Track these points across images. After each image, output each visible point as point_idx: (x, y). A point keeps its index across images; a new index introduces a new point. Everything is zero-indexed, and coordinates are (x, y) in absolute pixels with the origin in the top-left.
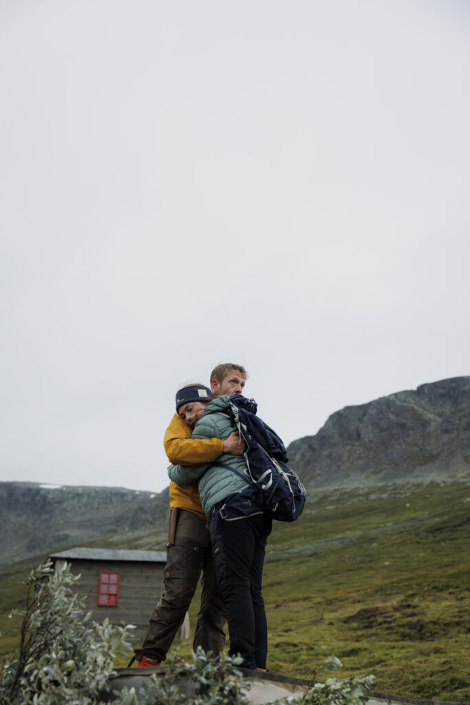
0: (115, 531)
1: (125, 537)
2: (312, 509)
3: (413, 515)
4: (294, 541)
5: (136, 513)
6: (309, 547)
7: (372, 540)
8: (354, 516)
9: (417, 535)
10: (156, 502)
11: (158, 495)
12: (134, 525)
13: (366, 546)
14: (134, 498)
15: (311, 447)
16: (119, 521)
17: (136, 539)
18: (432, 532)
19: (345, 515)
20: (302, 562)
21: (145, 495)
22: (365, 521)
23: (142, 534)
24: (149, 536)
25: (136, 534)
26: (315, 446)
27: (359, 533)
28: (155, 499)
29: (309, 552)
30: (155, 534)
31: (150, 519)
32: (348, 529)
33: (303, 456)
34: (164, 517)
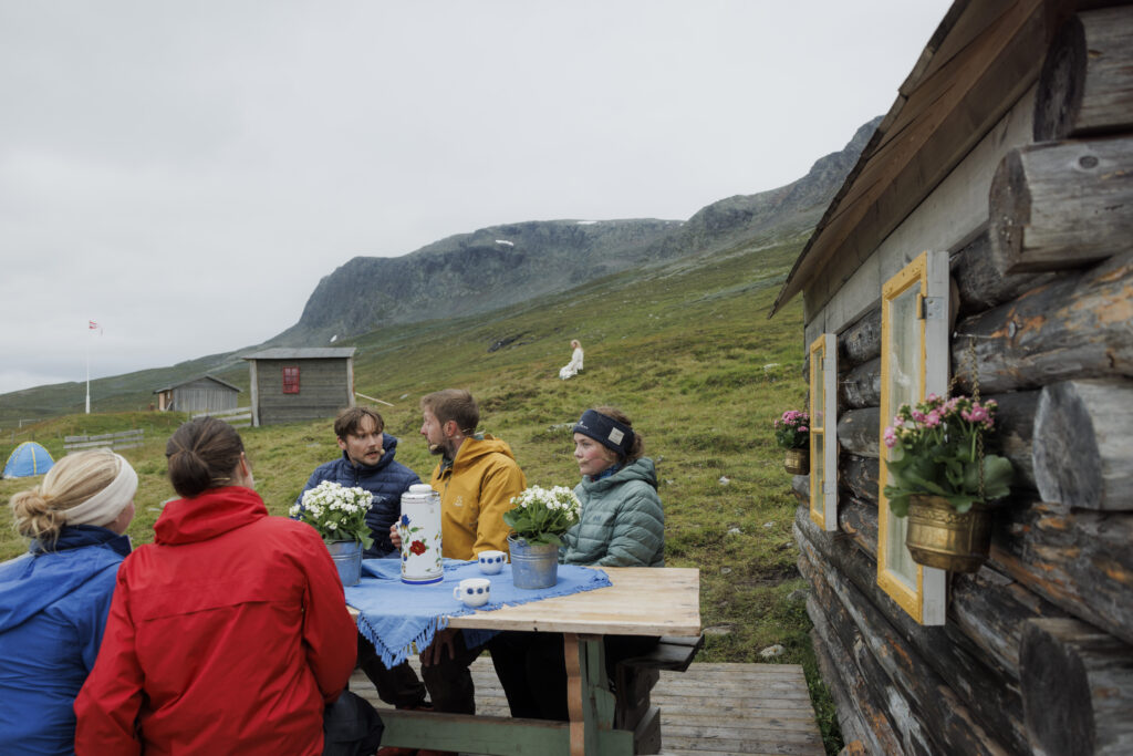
0: (646, 260)
1: (655, 265)
5: (665, 243)
10: (683, 231)
11: (686, 223)
12: (664, 253)
14: (664, 228)
15: (837, 165)
16: (650, 250)
17: (664, 267)
21: (675, 223)
23: (670, 261)
24: (676, 263)
25: (666, 262)
26: (842, 163)
28: (683, 227)
30: (683, 261)
31: (679, 247)
33: (829, 173)
34: (692, 245)
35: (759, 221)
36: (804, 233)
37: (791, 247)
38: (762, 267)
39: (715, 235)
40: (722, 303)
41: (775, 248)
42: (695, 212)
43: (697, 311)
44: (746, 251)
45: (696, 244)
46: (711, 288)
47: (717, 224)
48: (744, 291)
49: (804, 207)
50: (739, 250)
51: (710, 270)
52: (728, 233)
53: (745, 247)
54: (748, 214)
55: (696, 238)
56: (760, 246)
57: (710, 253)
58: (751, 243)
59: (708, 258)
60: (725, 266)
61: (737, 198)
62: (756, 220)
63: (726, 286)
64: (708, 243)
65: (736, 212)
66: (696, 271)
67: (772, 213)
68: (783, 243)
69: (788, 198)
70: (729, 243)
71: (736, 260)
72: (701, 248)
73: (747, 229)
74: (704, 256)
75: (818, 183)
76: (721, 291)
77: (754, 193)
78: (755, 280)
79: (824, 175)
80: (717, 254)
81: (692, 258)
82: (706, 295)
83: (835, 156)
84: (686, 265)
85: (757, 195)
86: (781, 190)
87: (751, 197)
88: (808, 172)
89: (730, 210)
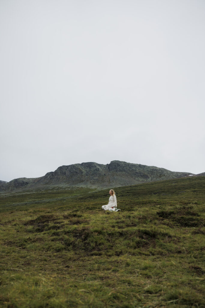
2: (50, 191)
3: (76, 195)
4: (44, 198)
6: (48, 200)
7: (64, 200)
8: (61, 193)
9: (76, 199)
11: (8, 183)
13: (62, 201)
15: (52, 175)
18: (80, 199)
19: (58, 193)
20: (45, 204)
21: (4, 182)
22: (63, 195)
23: (2, 193)
24: (3, 193)
26: (54, 175)
27: (61, 198)
28: (7, 184)
29: (47, 202)
30: (5, 193)
31: (5, 189)
32: (59, 197)
33: (50, 177)
35: (30, 186)
36: (42, 191)
37: (39, 194)
38: (30, 198)
39: (16, 187)
40: (19, 207)
41: (34, 193)
42: (11, 180)
43: (11, 208)
44: (25, 193)
45: (10, 189)
46: (15, 202)
47: (18, 184)
48: (26, 204)
49: (43, 184)
50: (24, 192)
51: (14, 197)
52: (21, 187)
53: (25, 192)
54: (27, 183)
55: (11, 187)
56: (30, 192)
57: (14, 192)
58: (27, 191)
59: (14, 193)
60: (19, 196)
61: (24, 178)
62: (29, 185)
63: (19, 202)
64: (14, 189)
65: (24, 182)
66: (10, 197)
67: (34, 184)
68: (36, 193)
69: (39, 181)
70: (20, 190)
71: (22, 195)
72: (12, 190)
73: (26, 187)
74: (13, 193)
75: (47, 178)
76: (18, 203)
77: (29, 178)
78: (28, 201)
79: (49, 177)
80: (16, 192)
81: (9, 193)
82: (14, 204)
83: (52, 173)
84: (6, 194)
85: (30, 178)
86: (37, 178)
87: (29, 179)
88: (45, 175)
89: (22, 181)
